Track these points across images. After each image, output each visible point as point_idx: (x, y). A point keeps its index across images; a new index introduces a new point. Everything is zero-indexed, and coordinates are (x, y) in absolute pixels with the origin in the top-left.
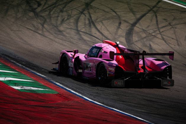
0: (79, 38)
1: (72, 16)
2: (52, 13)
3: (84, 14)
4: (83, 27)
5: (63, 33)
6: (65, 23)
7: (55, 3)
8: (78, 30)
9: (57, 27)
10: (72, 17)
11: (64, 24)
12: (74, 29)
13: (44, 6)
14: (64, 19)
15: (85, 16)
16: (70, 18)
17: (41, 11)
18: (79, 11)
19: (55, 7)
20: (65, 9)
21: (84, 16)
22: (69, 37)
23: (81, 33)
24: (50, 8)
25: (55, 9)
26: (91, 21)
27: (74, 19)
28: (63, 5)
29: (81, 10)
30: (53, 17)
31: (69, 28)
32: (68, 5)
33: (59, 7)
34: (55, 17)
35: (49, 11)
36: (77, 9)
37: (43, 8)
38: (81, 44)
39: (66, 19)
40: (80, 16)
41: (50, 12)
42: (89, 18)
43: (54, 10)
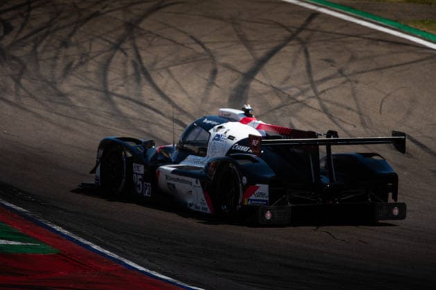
0: (110, 111)
1: (91, 55)
2: (39, 49)
3: (122, 50)
4: (121, 82)
5: (69, 100)
6: (75, 73)
7: (48, 25)
8: (106, 92)
9: (54, 85)
10: (92, 59)
11: (72, 77)
12: (97, 90)
13: (20, 32)
14: (71, 63)
15: (125, 54)
16: (87, 60)
17: (13, 44)
18: (110, 42)
19: (48, 33)
20: (73, 39)
21: (122, 55)
22: (84, 110)
23: (115, 98)
24: (36, 35)
25: (48, 38)
26: (139, 67)
27: (97, 64)
28: (69, 30)
29: (113, 41)
30: (43, 58)
31: (85, 88)
32: (81, 29)
33: (58, 33)
34: (48, 59)
35: (32, 44)
36: (104, 37)
37: (16, 36)
38: (116, 126)
39: (76, 62)
40: (113, 56)
41: (35, 47)
42: (134, 59)
43: (44, 43)
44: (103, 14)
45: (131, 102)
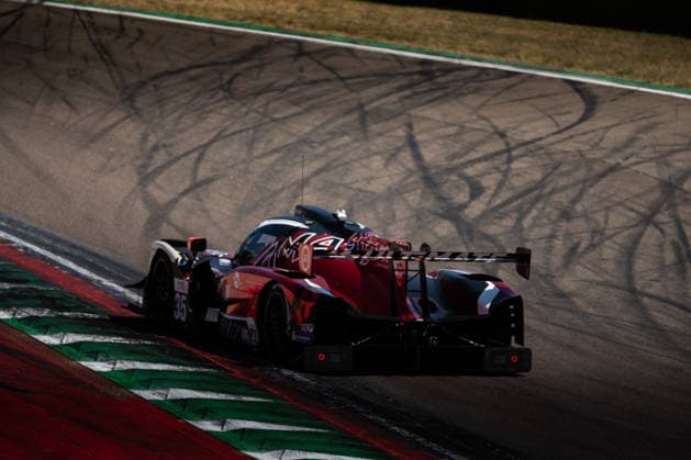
0: (637, 320)
1: (608, 233)
2: (526, 223)
3: (657, 225)
4: (656, 275)
5: (574, 303)
6: (581, 260)
7: (541, 184)
8: (633, 291)
9: (549, 278)
10: (610, 238)
11: (578, 267)
12: (618, 288)
13: (495, 195)
14: (577, 246)
15: (662, 231)
16: (602, 241)
17: (484, 216)
18: (637, 212)
19: (537, 199)
20: (579, 208)
21: (657, 232)
22: (597, 319)
23: (646, 300)
24: (519, 201)
25: (539, 206)
26: (684, 251)
27: (617, 247)
28: (572, 193)
29: (642, 210)
30: (533, 237)
31: (598, 283)
32: (592, 191)
33: (556, 198)
34: (540, 239)
35: (515, 215)
36: (628, 204)
37: (490, 202)
38: (648, 345)
39: (584, 245)
40: (640, 235)
41: (520, 220)
42: (677, 239)
43: (534, 213)
44: (626, 167)
45: (671, 307)
